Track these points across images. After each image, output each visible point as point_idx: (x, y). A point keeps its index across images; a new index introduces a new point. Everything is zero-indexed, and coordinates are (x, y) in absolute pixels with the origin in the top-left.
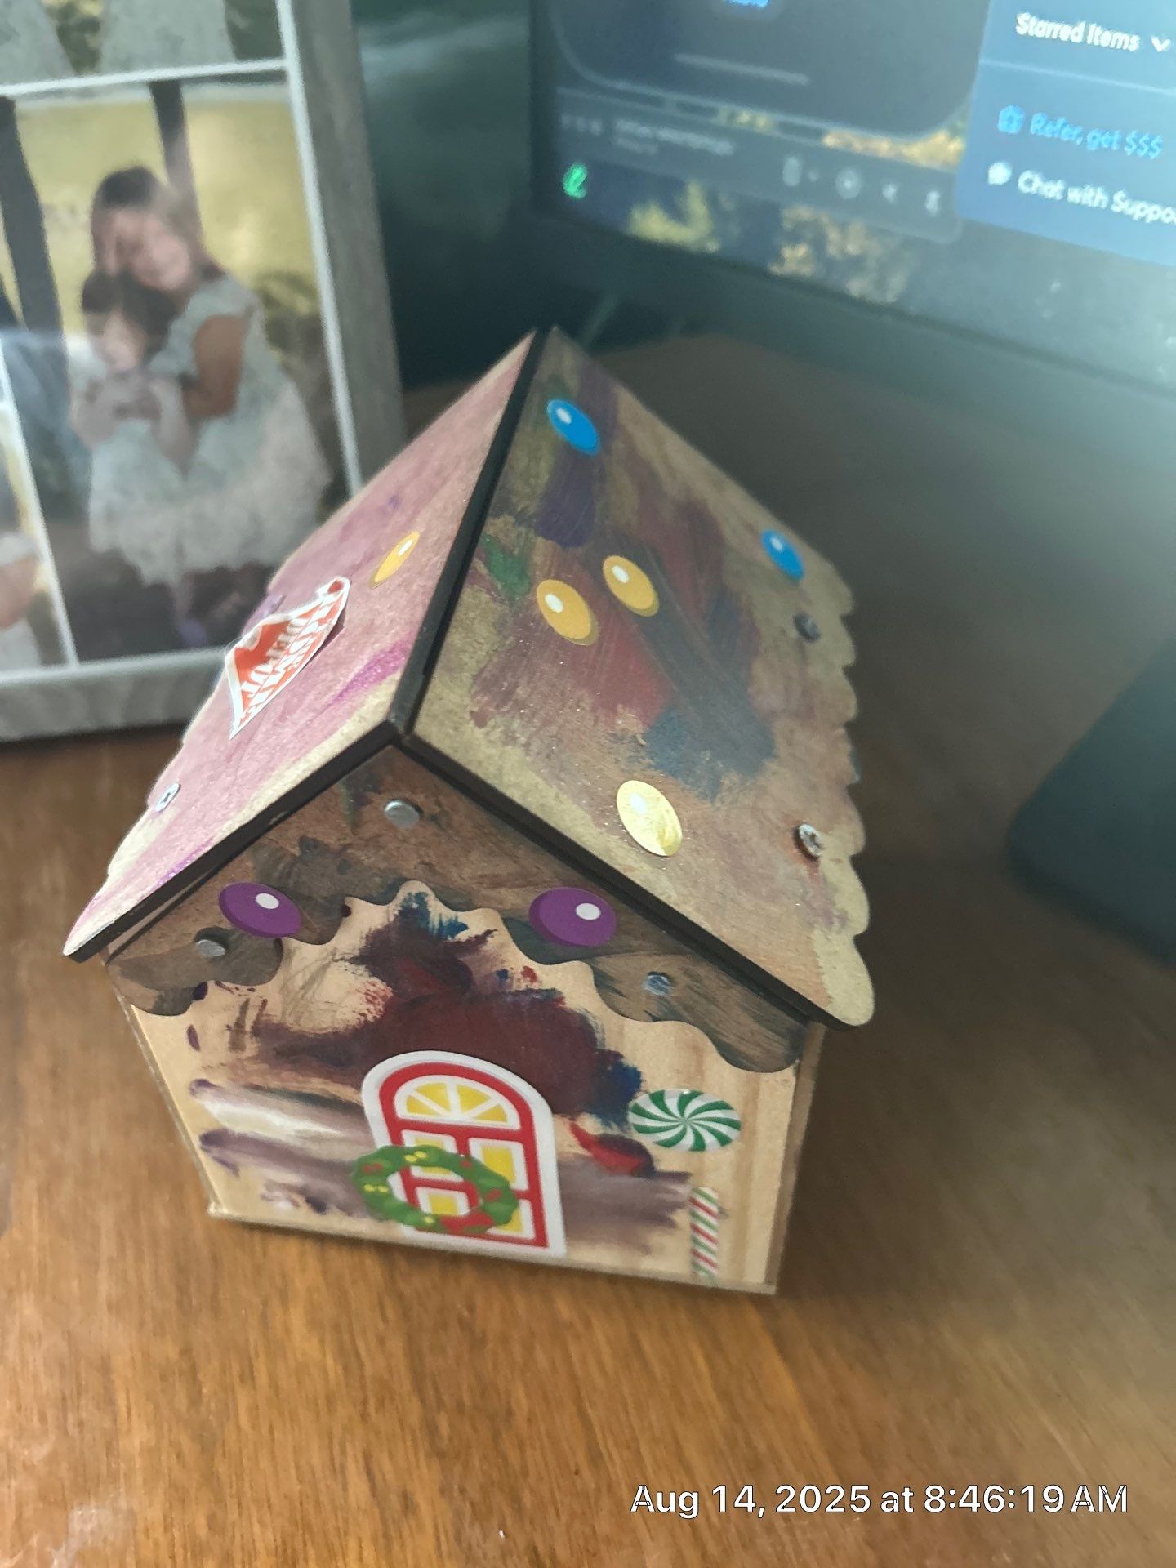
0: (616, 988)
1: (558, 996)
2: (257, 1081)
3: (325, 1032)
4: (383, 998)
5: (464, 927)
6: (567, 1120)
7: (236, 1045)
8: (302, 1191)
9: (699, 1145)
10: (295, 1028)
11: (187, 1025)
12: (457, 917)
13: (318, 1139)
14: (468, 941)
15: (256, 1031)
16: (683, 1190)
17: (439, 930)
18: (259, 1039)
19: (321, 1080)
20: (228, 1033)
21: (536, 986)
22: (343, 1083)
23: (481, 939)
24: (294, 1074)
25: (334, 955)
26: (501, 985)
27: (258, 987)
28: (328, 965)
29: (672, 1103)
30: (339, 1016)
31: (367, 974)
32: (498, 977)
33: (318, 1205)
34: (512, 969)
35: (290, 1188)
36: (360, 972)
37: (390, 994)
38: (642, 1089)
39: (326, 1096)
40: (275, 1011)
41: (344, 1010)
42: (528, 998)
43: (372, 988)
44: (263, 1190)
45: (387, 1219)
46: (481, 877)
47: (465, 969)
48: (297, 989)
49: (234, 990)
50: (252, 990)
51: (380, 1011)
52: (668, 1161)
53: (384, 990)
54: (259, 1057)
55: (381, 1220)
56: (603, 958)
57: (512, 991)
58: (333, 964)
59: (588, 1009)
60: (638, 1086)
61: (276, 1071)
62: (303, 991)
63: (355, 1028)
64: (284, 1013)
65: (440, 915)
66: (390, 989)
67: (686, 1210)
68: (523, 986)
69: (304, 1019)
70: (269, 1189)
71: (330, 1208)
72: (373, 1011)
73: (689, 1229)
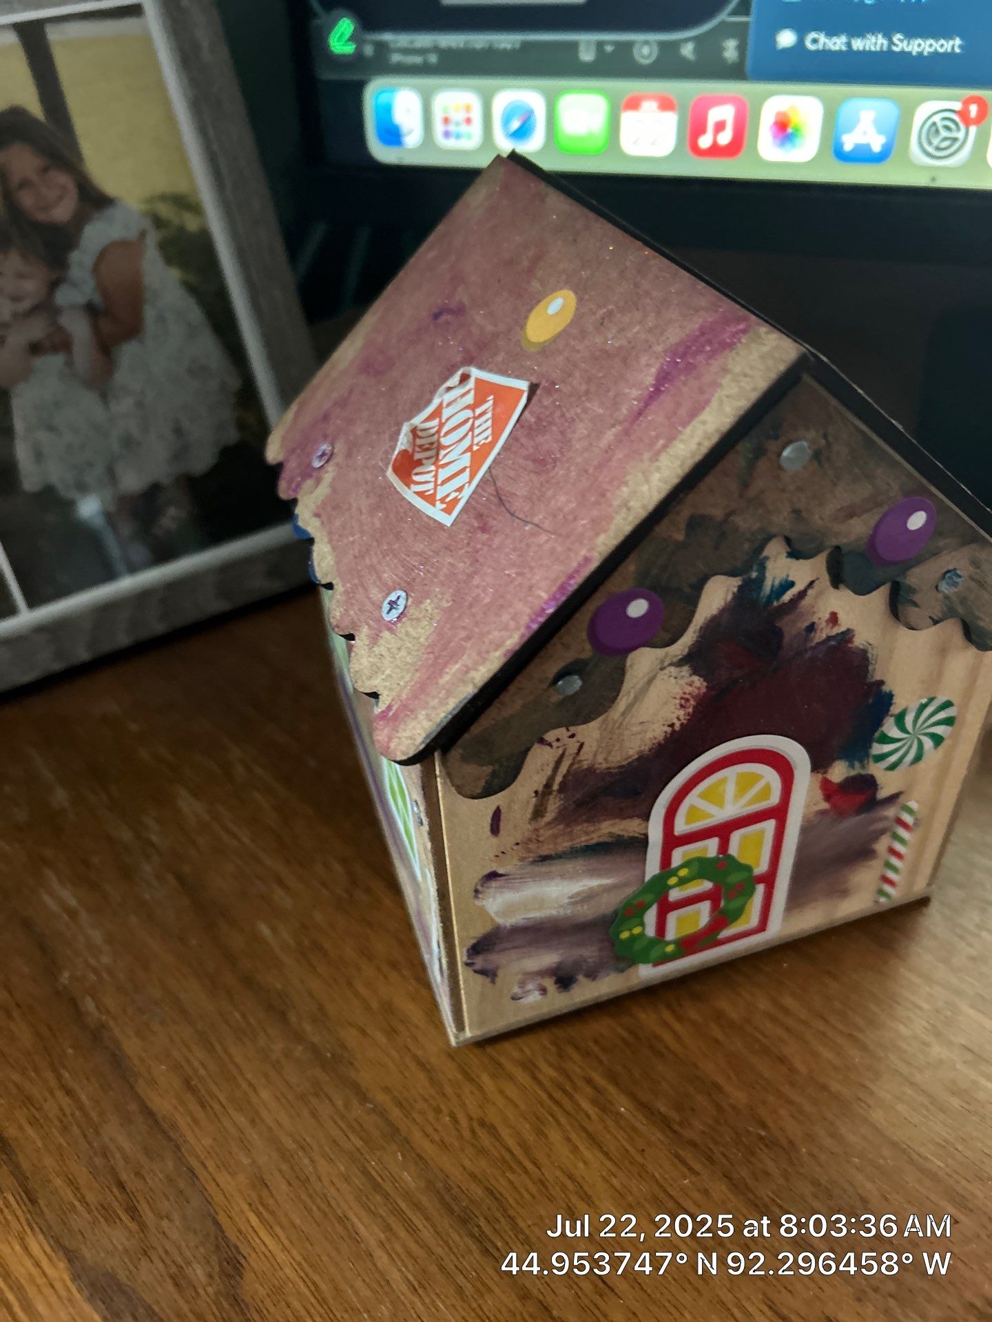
0: (913, 601)
1: (850, 635)
2: (545, 850)
3: (630, 760)
4: (694, 697)
5: (792, 584)
6: (820, 776)
7: (538, 813)
8: (556, 971)
9: (918, 758)
10: (604, 766)
11: (494, 808)
12: (788, 576)
14: (791, 600)
15: (563, 786)
16: (890, 812)
17: (770, 599)
18: (562, 796)
19: (613, 821)
20: (534, 800)
21: (835, 631)
22: (631, 817)
23: (802, 594)
24: (586, 825)
25: (664, 662)
26: (807, 639)
27: (580, 730)
28: (657, 673)
29: (909, 720)
30: (649, 735)
31: (688, 675)
32: (804, 633)
33: (564, 980)
34: (820, 619)
35: (542, 973)
36: (682, 674)
37: (704, 690)
38: (890, 713)
39: (609, 840)
40: (586, 757)
41: (655, 726)
42: (825, 648)
43: (688, 689)
44: (516, 990)
45: (629, 967)
46: (840, 510)
47: (779, 634)
48: (617, 716)
49: (555, 744)
50: (573, 736)
51: (689, 715)
52: (888, 784)
53: (699, 688)
54: (557, 819)
55: (622, 971)
56: (914, 569)
57: (813, 644)
58: (662, 675)
59: (871, 642)
60: (888, 710)
61: (569, 829)
62: (622, 718)
63: (660, 744)
64: (596, 752)
65: (774, 578)
66: (705, 684)
67: (888, 834)
68: (824, 636)
69: (613, 754)
70: (522, 984)
71: (577, 980)
72: (682, 717)
73: (886, 854)
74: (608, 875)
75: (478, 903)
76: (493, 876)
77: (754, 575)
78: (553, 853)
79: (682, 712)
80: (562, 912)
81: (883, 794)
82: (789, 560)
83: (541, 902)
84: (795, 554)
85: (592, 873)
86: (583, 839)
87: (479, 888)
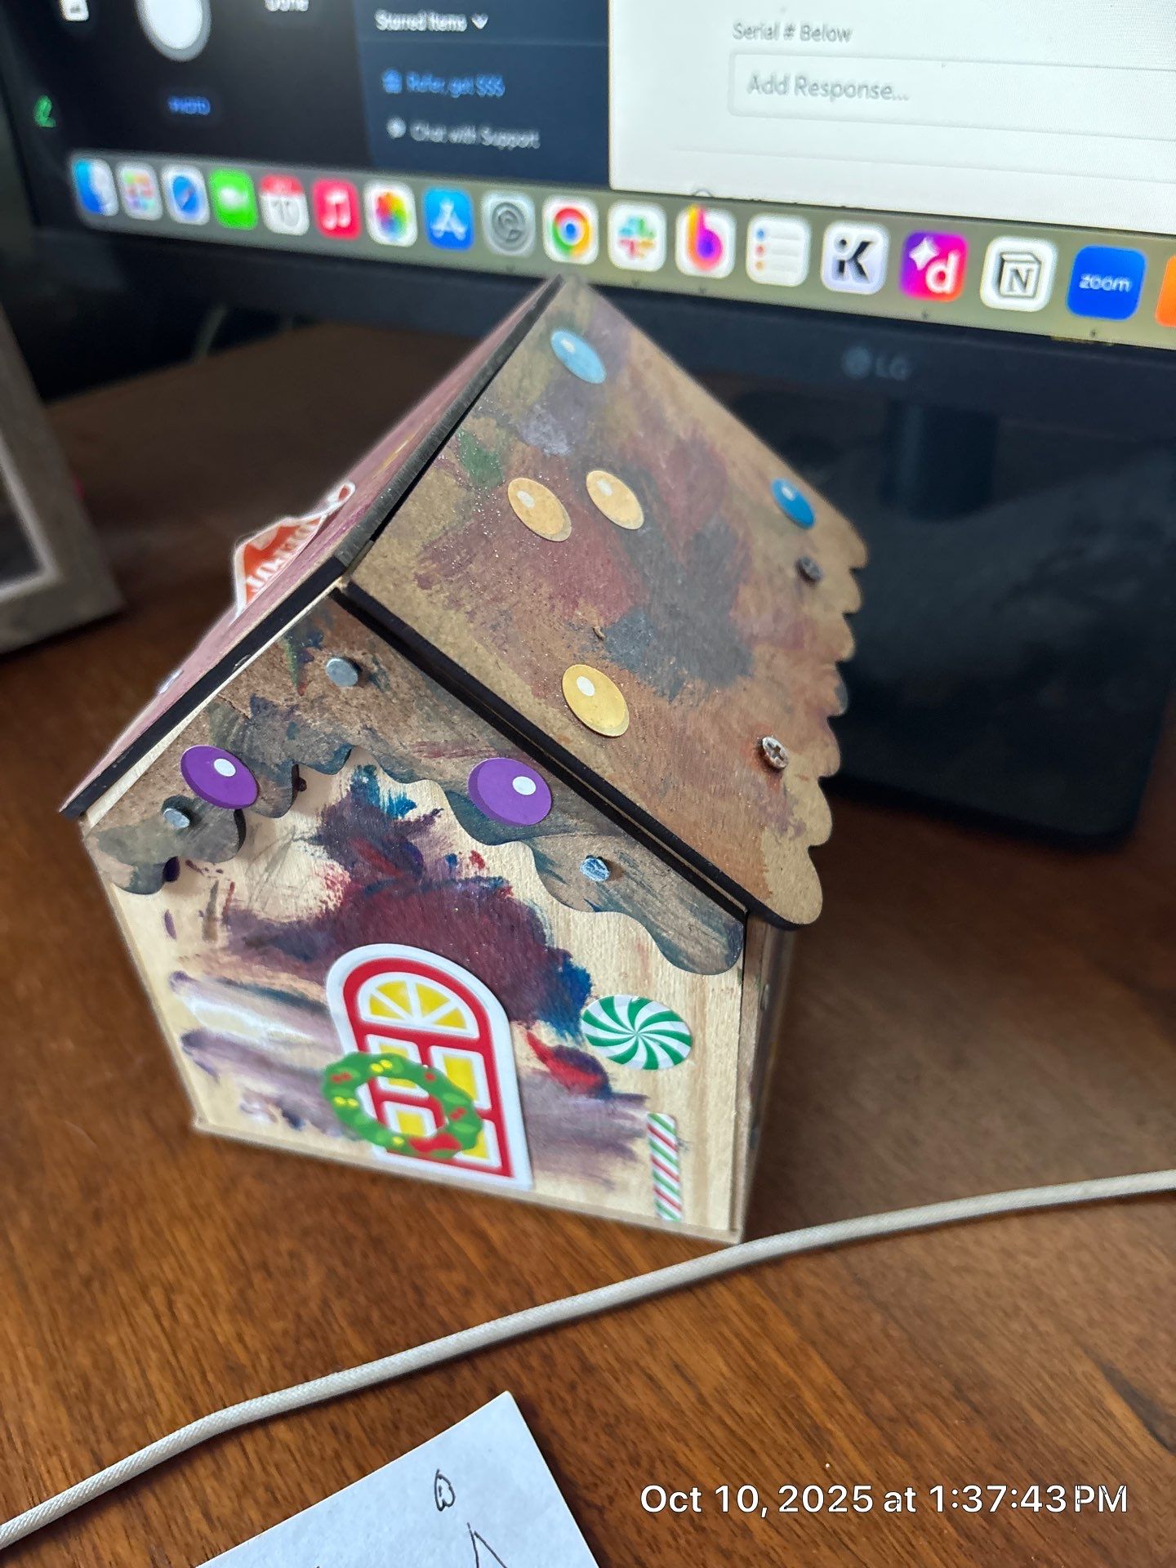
0: (557, 873)
1: (506, 885)
2: (229, 974)
3: (289, 921)
4: (342, 882)
5: (412, 806)
6: (519, 1030)
7: (209, 934)
8: (278, 1103)
9: (652, 1064)
10: (262, 916)
11: (164, 910)
12: (405, 794)
13: (288, 1043)
14: (417, 821)
15: (226, 920)
16: (642, 1115)
17: (390, 808)
18: (229, 928)
19: (290, 976)
20: (201, 919)
21: (484, 873)
22: (309, 979)
23: (429, 819)
24: (263, 968)
25: (294, 835)
26: (450, 871)
27: (224, 867)
28: (289, 843)
29: (622, 1012)
30: (302, 903)
31: (325, 855)
32: (446, 862)
33: (294, 1120)
34: (460, 853)
35: (267, 1100)
36: (319, 854)
37: (347, 879)
38: (592, 994)
39: (295, 994)
40: (242, 895)
41: (307, 897)
42: (475, 887)
43: (330, 872)
44: (242, 1101)
45: (359, 1137)
46: (423, 744)
47: (417, 854)
48: (261, 872)
49: (206, 874)
50: (220, 871)
51: (340, 898)
52: (623, 1080)
53: (342, 875)
54: (230, 948)
55: (353, 1139)
56: (543, 838)
57: (463, 878)
58: (293, 844)
59: (535, 901)
60: (589, 991)
61: (246, 965)
62: (267, 874)
63: (317, 917)
64: (250, 897)
65: (388, 791)
66: (347, 873)
67: (646, 1141)
68: (472, 875)
69: (269, 907)
70: (247, 1100)
71: (305, 1124)
72: (333, 898)
73: (650, 1164)
74: (301, 1027)
75: (175, 996)
76: (183, 977)
77: (365, 779)
78: (237, 981)
80: (265, 1045)
83: (239, 1025)
85: (285, 1020)
86: (265, 981)
87: (173, 983)
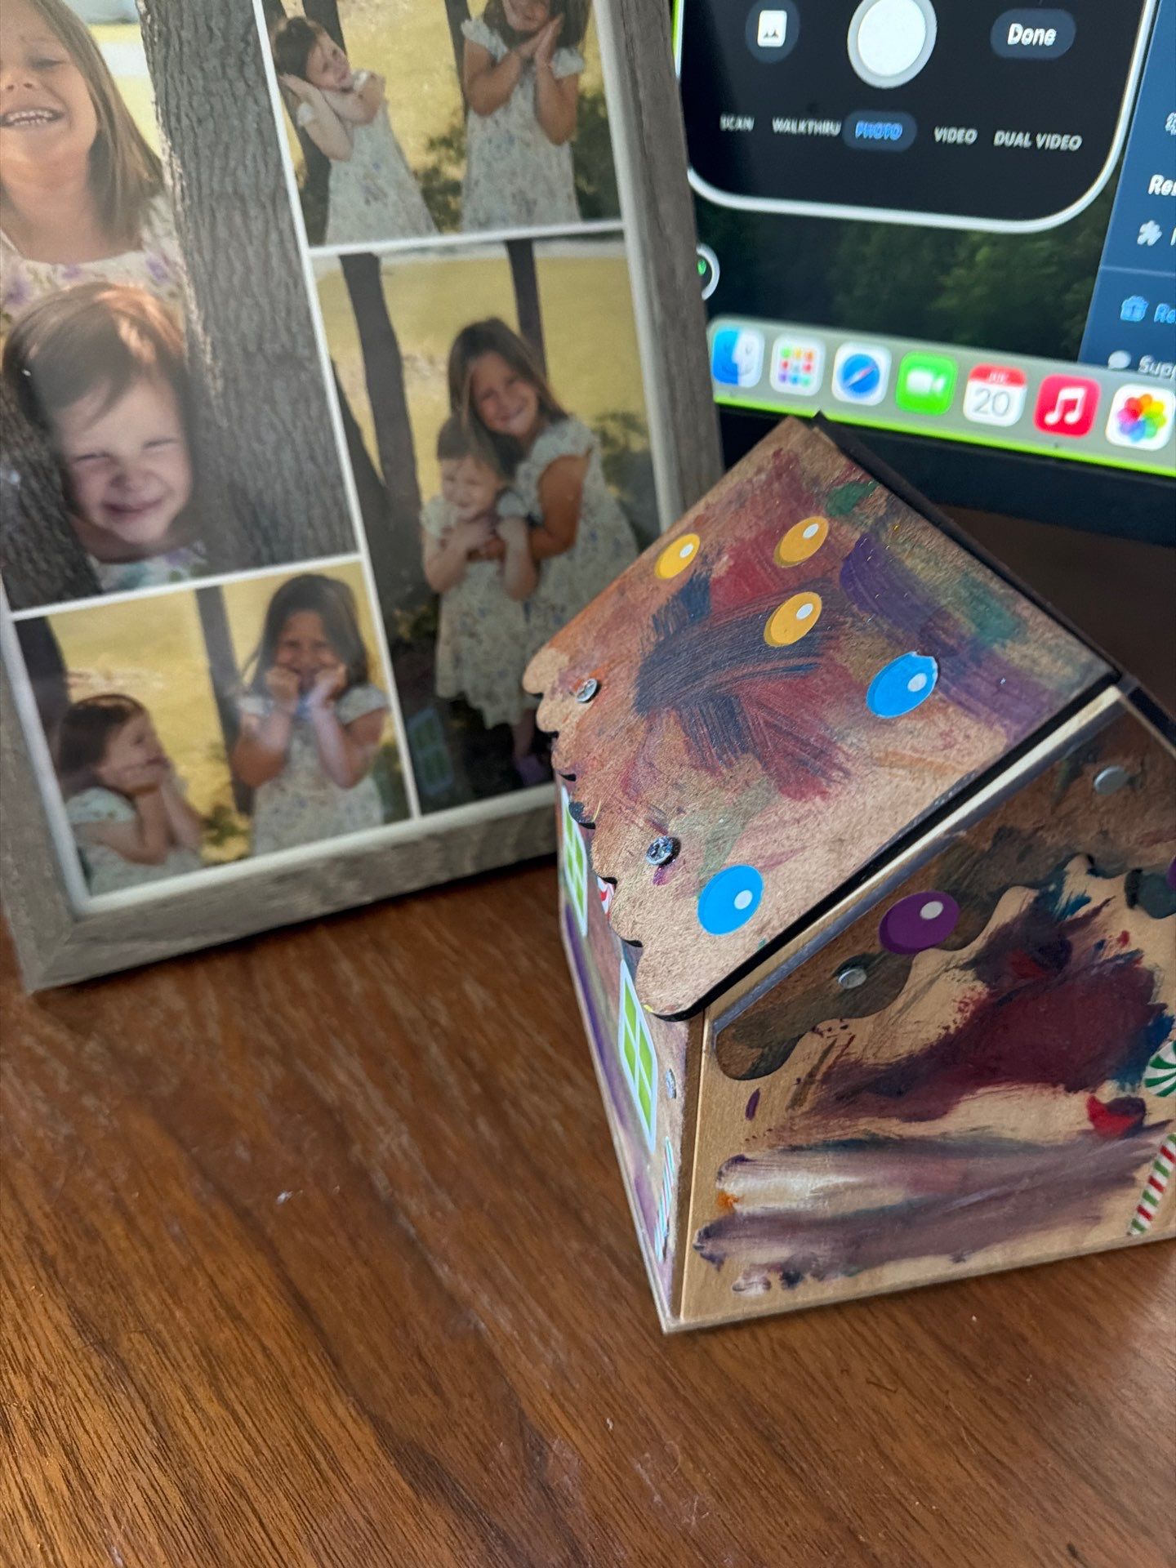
1: (1139, 956)
2: (798, 1140)
3: (899, 1058)
4: (974, 1002)
5: (1088, 900)
6: (1087, 1094)
7: (797, 1101)
8: (784, 1267)
10: (872, 1061)
11: (753, 1090)
12: (1085, 891)
13: (832, 1193)
14: (1085, 916)
15: (827, 1076)
16: (1157, 1140)
17: (1065, 910)
18: (825, 1087)
19: (872, 1119)
20: (795, 1088)
21: (1125, 950)
22: (889, 1116)
23: (1097, 911)
24: (843, 1119)
25: (948, 963)
26: (1094, 957)
27: (853, 1023)
28: (941, 974)
30: (923, 1035)
31: (971, 978)
32: (1093, 949)
33: (791, 1278)
34: (1111, 937)
35: (772, 1267)
36: (965, 977)
37: (984, 996)
38: (1169, 1037)
39: (863, 1137)
40: (856, 1048)
41: (930, 1027)
42: (1111, 966)
43: (969, 994)
44: (740, 1281)
45: (859, 1271)
46: (1148, 835)
47: (1067, 948)
48: (892, 1014)
49: (826, 1034)
50: (845, 1027)
51: (966, 1019)
52: (1158, 1110)
53: (980, 994)
54: (814, 1111)
55: (851, 1275)
57: (1101, 961)
58: (945, 977)
60: (1167, 1035)
61: (824, 1122)
62: (898, 1015)
63: (931, 1046)
64: (867, 1046)
65: (1072, 893)
66: (987, 990)
67: (1152, 1163)
68: (1112, 954)
69: (883, 1050)
70: (747, 1275)
71: (803, 1278)
72: (958, 1021)
73: (1145, 1184)
74: (856, 1173)
75: (719, 1185)
76: (740, 1160)
77: (1052, 887)
78: (805, 1145)
79: (959, 1017)
80: (802, 1206)
81: (1150, 1120)
82: (1089, 876)
83: (782, 1193)
84: (1094, 871)
85: (840, 1169)
86: (837, 1133)
87: (724, 1171)
